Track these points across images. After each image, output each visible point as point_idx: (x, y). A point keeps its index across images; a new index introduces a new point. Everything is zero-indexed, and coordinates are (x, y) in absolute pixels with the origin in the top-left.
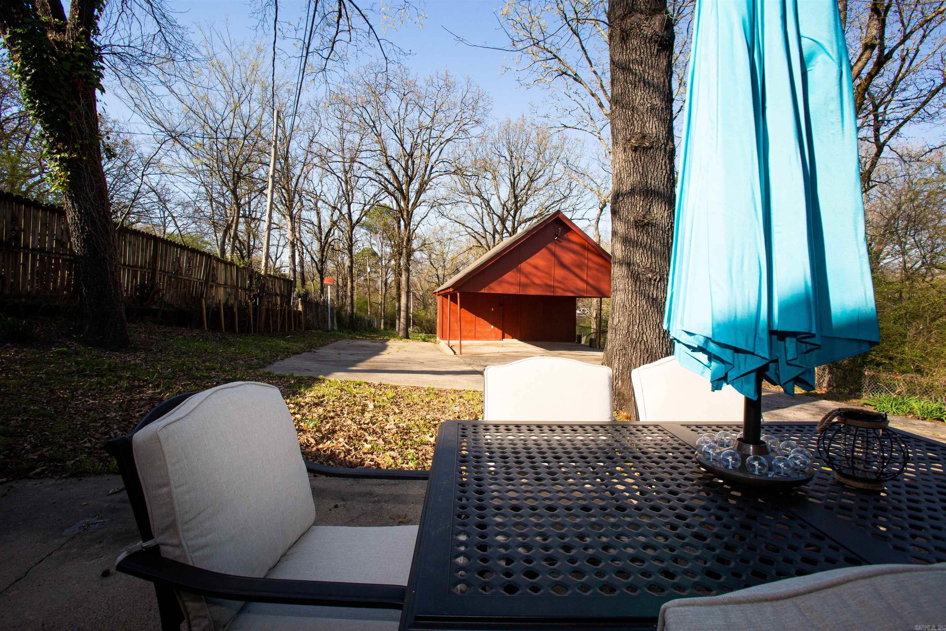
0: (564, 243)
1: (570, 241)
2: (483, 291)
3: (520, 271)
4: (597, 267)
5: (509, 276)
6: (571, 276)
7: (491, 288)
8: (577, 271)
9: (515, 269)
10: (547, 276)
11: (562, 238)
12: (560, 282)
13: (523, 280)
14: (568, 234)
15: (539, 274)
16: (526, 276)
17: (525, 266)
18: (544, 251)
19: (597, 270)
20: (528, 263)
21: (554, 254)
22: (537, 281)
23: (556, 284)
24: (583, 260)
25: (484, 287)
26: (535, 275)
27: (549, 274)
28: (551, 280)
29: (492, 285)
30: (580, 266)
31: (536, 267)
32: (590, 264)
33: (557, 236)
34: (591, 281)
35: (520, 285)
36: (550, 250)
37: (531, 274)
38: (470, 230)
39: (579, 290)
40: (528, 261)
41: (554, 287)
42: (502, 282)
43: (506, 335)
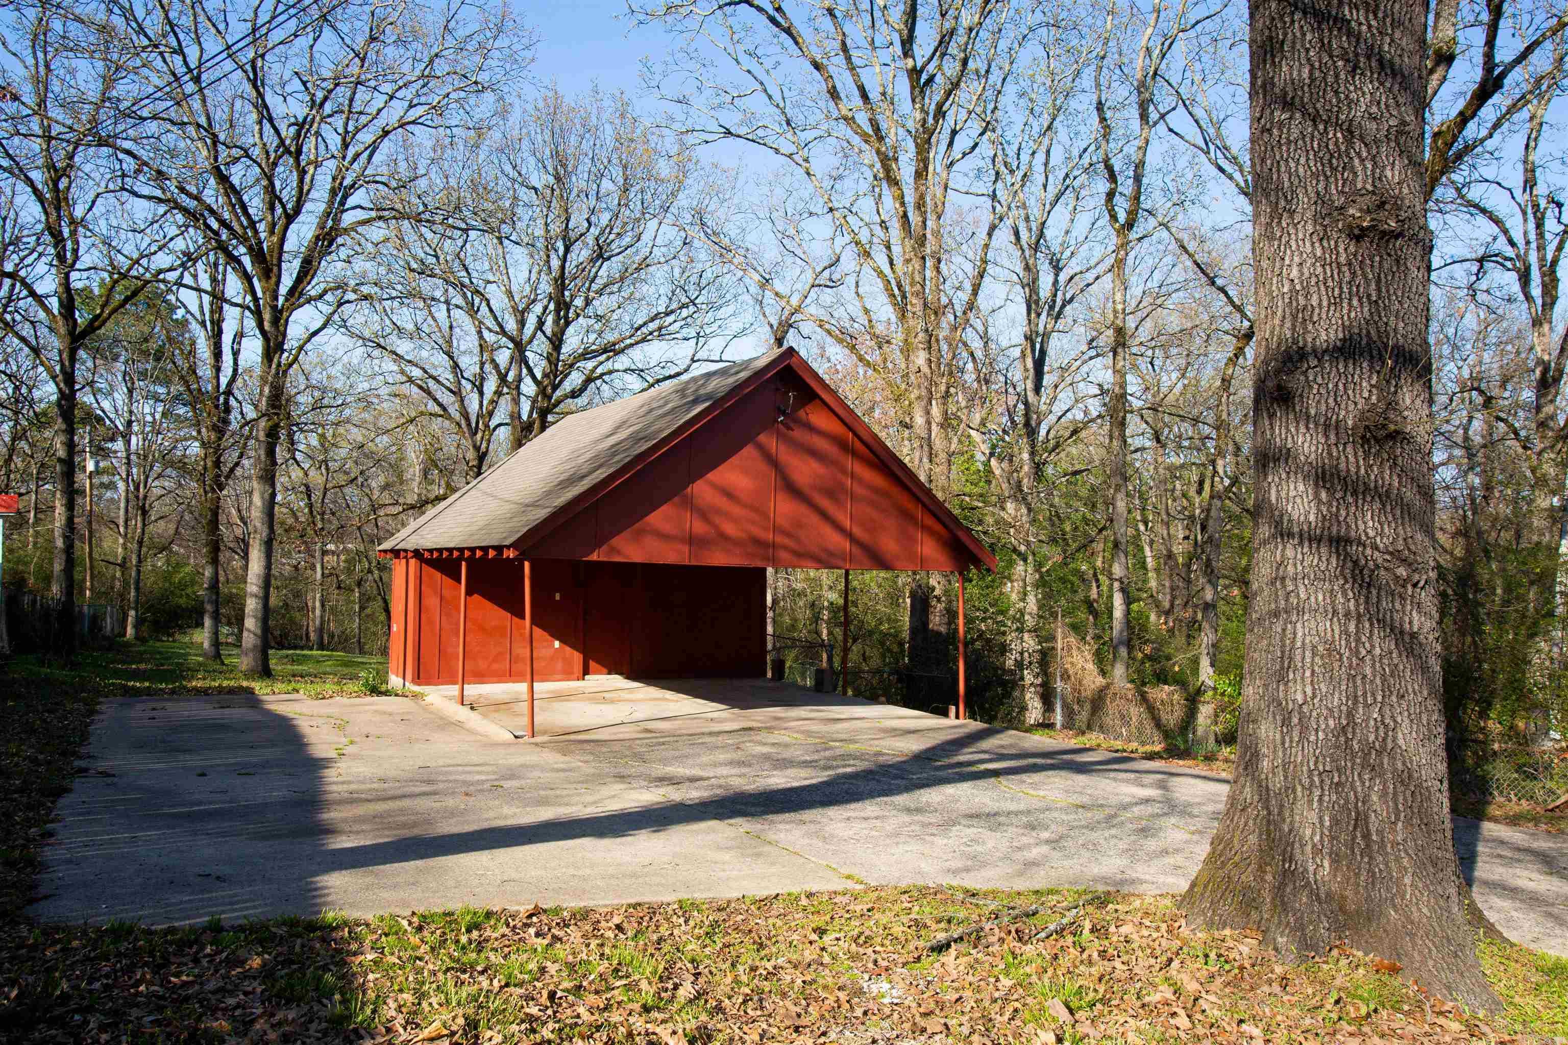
0: (798, 434)
1: (812, 429)
2: (594, 557)
3: (689, 504)
4: (873, 495)
5: (660, 518)
6: (814, 519)
7: (613, 550)
8: (825, 503)
9: (676, 499)
10: (753, 515)
11: (793, 421)
12: (786, 533)
13: (699, 527)
14: (808, 409)
15: (736, 510)
16: (704, 515)
17: (702, 490)
18: (748, 451)
19: (874, 504)
21: (773, 462)
22: (730, 529)
23: (779, 539)
24: (840, 476)
25: (599, 541)
26: (728, 516)
27: (764, 515)
28: (766, 529)
29: (615, 541)
30: (831, 494)
31: (729, 494)
32: (859, 490)
33: (784, 413)
34: (857, 531)
35: (692, 540)
36: (760, 447)
37: (718, 511)
38: (416, 373)
40: (710, 476)
41: (774, 546)
42: (645, 531)
43: (592, 664)
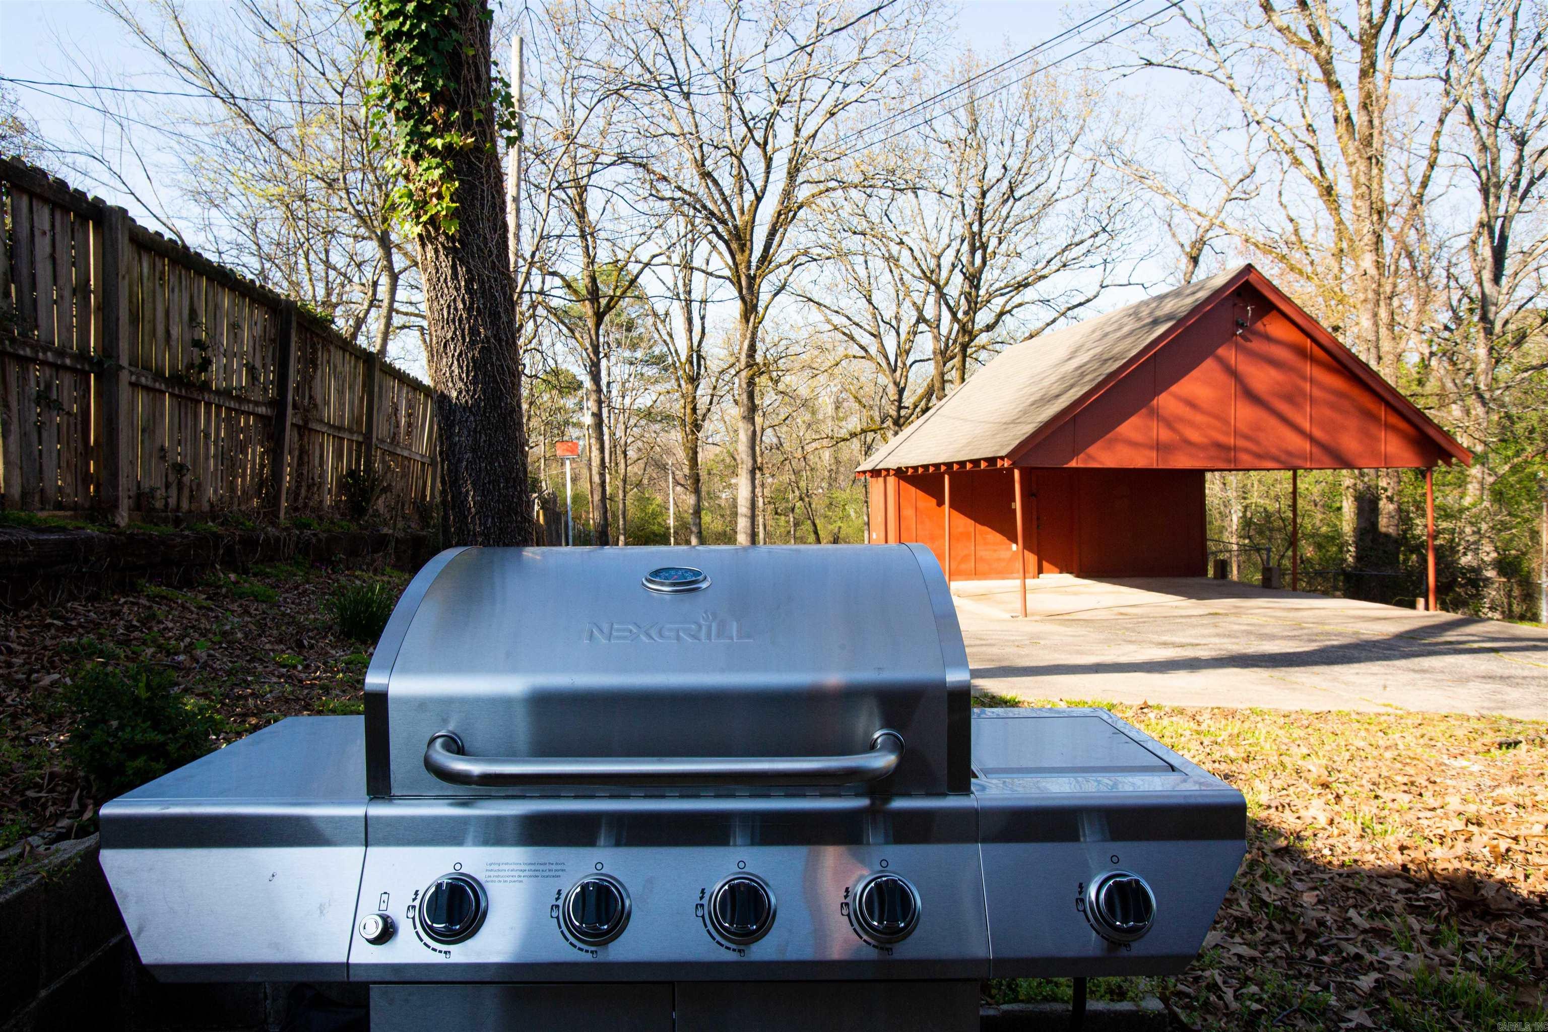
0: (1256, 345)
1: (1268, 338)
2: (1073, 464)
3: (1155, 414)
4: (1332, 398)
5: (1130, 428)
6: (1273, 422)
7: (1090, 457)
8: (1285, 408)
9: (1144, 411)
10: (1218, 424)
11: (1251, 333)
12: (1246, 437)
13: (1165, 435)
14: (1265, 320)
15: (1199, 418)
16: (1170, 425)
17: (1166, 401)
18: (1209, 364)
19: (1333, 407)
20: (1170, 394)
21: (1233, 373)
22: (1194, 436)
23: (1241, 443)
24: (1301, 383)
25: (1075, 453)
26: (1191, 424)
27: (1226, 422)
28: (1227, 434)
29: (1092, 450)
30: (1290, 398)
31: (1191, 404)
32: (1317, 393)
33: (1242, 326)
34: (1318, 433)
35: (1159, 447)
36: (1222, 362)
37: (1181, 420)
39: (1289, 454)
40: (1174, 388)
41: (1235, 448)
42: (1116, 440)
43: (1045, 564)
